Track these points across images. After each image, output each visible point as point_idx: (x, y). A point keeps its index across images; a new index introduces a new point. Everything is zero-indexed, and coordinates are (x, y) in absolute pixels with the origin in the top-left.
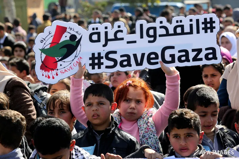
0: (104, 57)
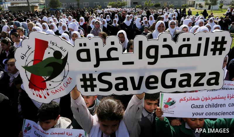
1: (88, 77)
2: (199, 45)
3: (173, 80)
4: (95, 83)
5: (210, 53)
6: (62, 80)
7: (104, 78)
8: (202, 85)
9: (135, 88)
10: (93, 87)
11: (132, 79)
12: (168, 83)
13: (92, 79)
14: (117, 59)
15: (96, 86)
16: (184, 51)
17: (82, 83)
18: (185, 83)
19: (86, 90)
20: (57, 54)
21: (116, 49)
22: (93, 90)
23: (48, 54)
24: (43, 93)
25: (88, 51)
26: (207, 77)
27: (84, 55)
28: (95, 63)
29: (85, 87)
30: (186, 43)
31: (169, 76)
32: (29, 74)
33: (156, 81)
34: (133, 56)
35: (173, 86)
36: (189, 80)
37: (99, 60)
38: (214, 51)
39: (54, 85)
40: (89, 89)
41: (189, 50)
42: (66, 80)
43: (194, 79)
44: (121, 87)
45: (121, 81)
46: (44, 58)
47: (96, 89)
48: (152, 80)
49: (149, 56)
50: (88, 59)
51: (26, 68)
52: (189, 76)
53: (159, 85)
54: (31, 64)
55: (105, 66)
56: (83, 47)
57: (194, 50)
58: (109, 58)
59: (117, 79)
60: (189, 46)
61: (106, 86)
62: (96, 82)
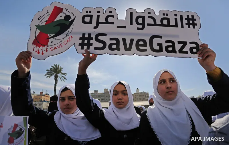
0: (94, 39)
4: (91, 42)
6: (64, 38)
7: (100, 38)
14: (113, 23)
15: (92, 45)
21: (113, 16)
28: (95, 25)
37: (98, 23)
42: (67, 38)
44: (114, 47)
45: (115, 42)
58: (107, 22)
59: (111, 39)
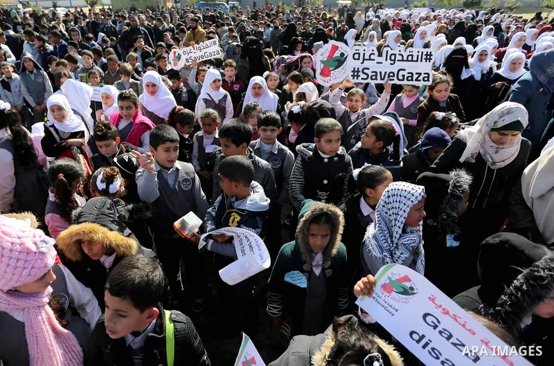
1: (356, 70)
2: (418, 55)
3: (403, 76)
5: (424, 61)
8: (420, 80)
9: (381, 79)
10: (358, 76)
11: (381, 73)
12: (401, 77)
13: (358, 71)
16: (410, 58)
17: (352, 74)
18: (410, 78)
19: (354, 78)
20: (342, 54)
22: (357, 79)
23: (337, 54)
24: (327, 79)
25: (359, 54)
26: (423, 76)
27: (356, 56)
29: (353, 76)
30: (411, 53)
31: (401, 73)
32: (322, 65)
33: (394, 76)
34: (382, 59)
35: (403, 80)
36: (412, 77)
38: (426, 59)
39: (335, 74)
40: (355, 78)
41: (412, 58)
43: (415, 76)
46: (334, 56)
47: (360, 78)
48: (391, 74)
49: (391, 59)
50: (359, 59)
51: (322, 61)
52: (412, 74)
53: (395, 78)
54: (325, 60)
55: (367, 64)
56: (357, 52)
57: (415, 59)
60: (412, 56)
61: (365, 76)
62: (360, 74)
